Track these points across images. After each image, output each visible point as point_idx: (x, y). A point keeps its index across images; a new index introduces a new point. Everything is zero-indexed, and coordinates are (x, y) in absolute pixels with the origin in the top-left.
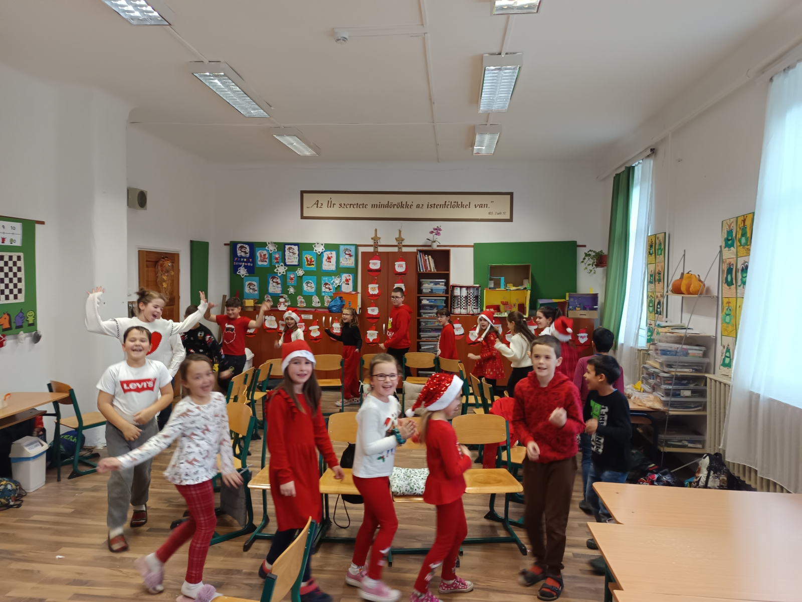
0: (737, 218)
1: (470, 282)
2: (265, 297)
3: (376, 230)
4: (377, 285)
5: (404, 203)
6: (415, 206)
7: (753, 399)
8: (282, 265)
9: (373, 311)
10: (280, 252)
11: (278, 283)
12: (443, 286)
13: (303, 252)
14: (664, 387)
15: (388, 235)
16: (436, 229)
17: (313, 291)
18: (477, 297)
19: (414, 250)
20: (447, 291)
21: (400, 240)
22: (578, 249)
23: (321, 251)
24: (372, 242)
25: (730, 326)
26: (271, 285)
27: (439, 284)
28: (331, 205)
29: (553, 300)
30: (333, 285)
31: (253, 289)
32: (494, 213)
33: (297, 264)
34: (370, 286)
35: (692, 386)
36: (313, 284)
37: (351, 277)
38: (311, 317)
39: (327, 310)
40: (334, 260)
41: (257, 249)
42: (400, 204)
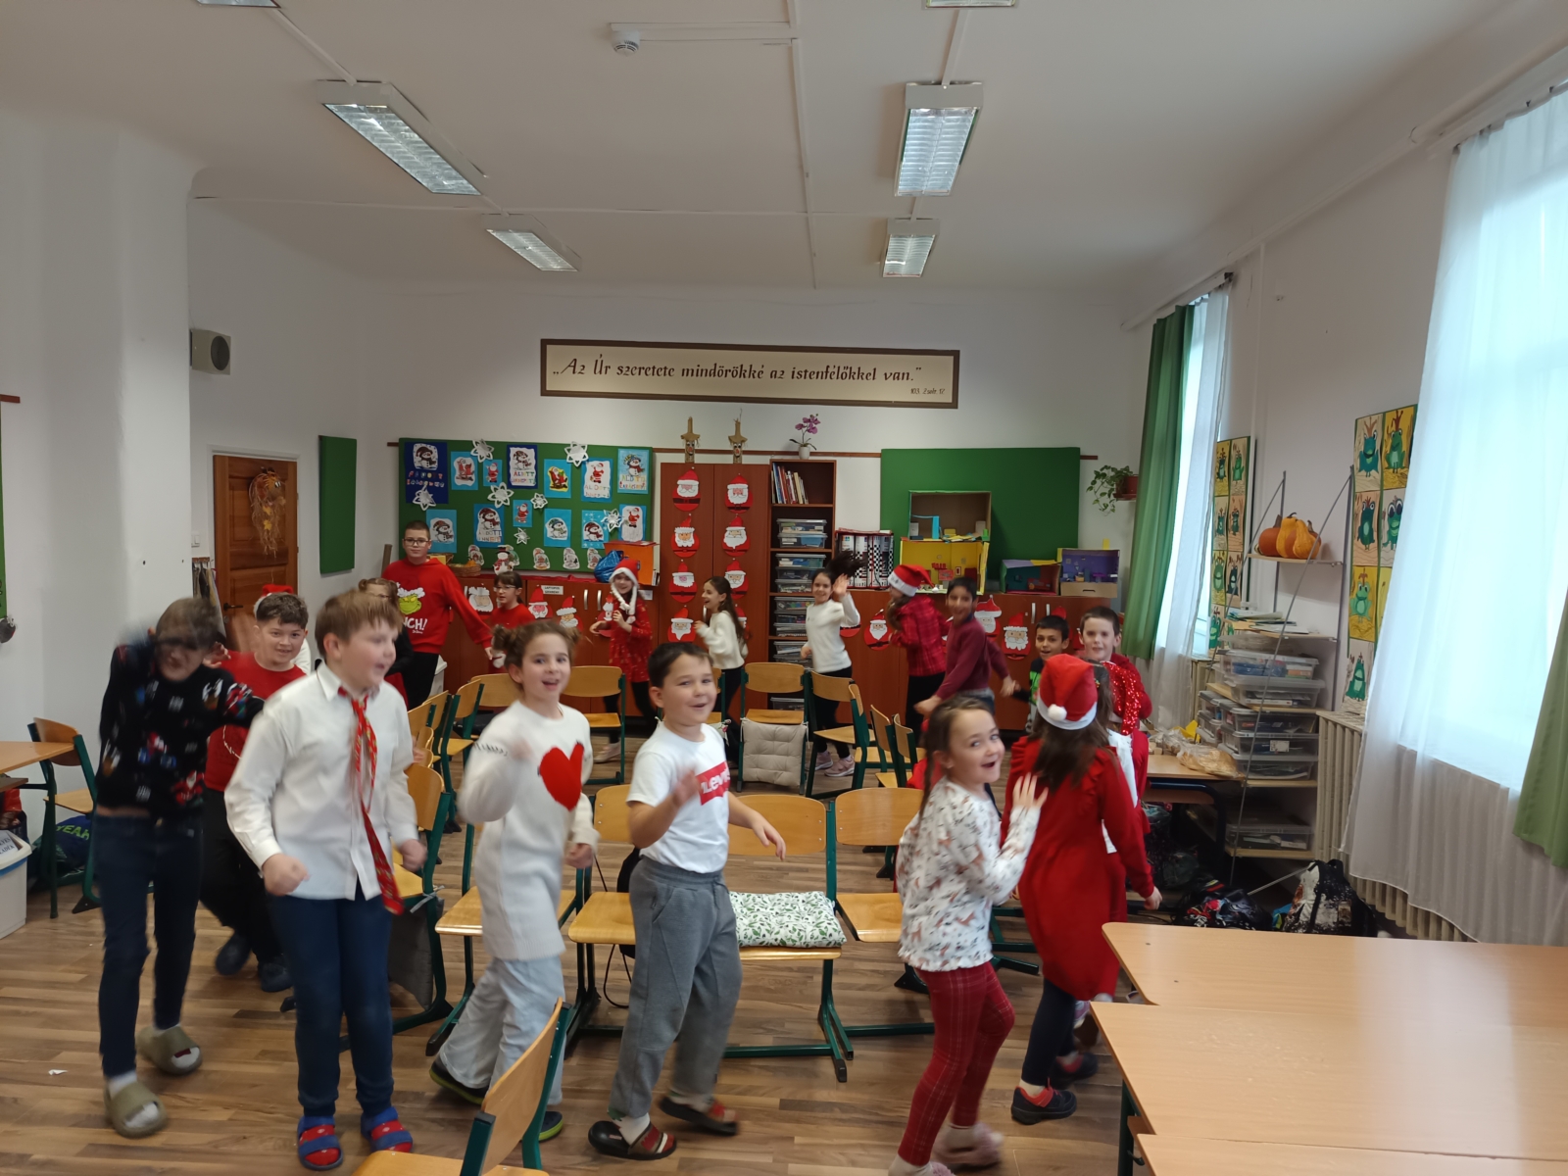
0: (1384, 414)
1: (872, 523)
2: (469, 549)
3: (690, 421)
4: (693, 529)
5: (746, 367)
6: (767, 374)
7: (1403, 759)
8: (503, 487)
9: (684, 580)
10: (500, 462)
11: (494, 523)
12: (821, 533)
13: (546, 461)
14: (1239, 734)
15: (714, 430)
16: (809, 421)
17: (565, 539)
18: (885, 555)
19: (765, 460)
20: (828, 543)
21: (737, 440)
22: (1083, 462)
23: (581, 460)
24: (681, 445)
25: (1364, 620)
26: (480, 526)
27: (813, 528)
28: (601, 368)
29: (1032, 561)
30: (605, 528)
31: (444, 534)
32: (921, 391)
33: (532, 485)
34: (679, 531)
35: (1291, 732)
36: (564, 525)
37: (640, 513)
38: (560, 590)
39: (593, 577)
40: (606, 478)
41: (452, 453)
42: (739, 370)
